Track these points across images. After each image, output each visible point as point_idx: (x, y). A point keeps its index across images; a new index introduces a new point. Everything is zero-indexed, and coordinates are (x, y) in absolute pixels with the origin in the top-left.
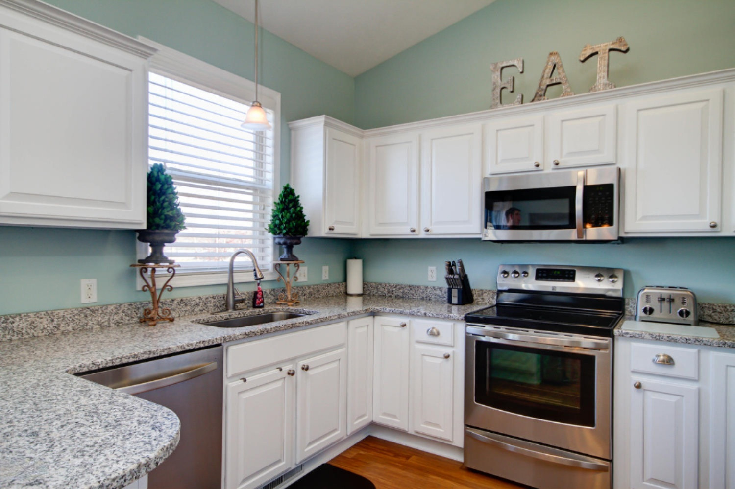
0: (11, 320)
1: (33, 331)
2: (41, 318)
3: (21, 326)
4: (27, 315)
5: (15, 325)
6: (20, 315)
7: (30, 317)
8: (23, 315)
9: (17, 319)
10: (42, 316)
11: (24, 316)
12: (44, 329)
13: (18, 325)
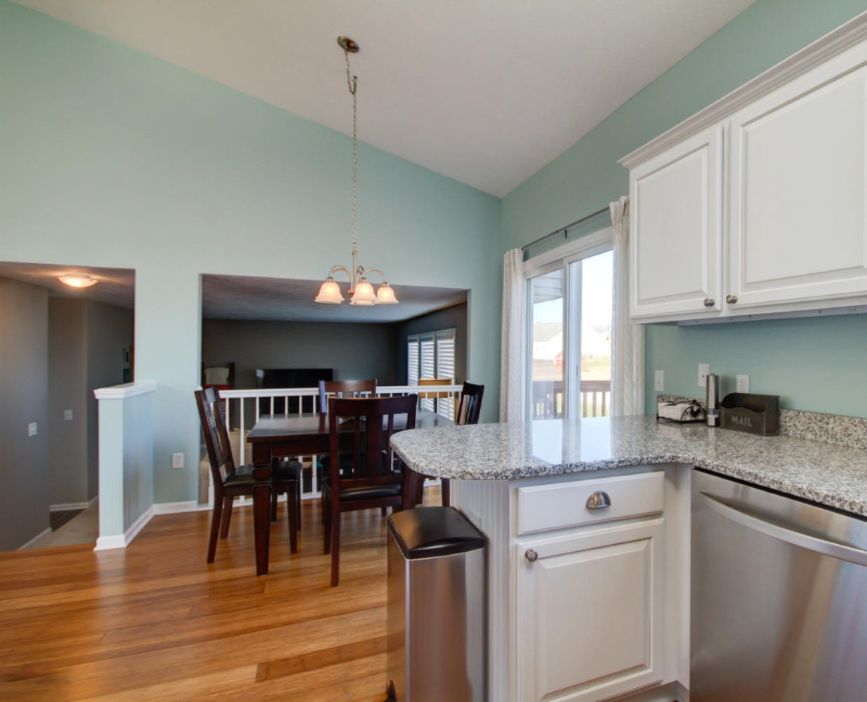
0: (826, 420)
1: (847, 439)
2: (856, 426)
3: (835, 429)
4: (841, 417)
5: (830, 426)
6: (834, 416)
7: (844, 421)
8: (837, 418)
9: (832, 420)
10: (857, 423)
11: (839, 419)
12: (859, 440)
13: (833, 428)
